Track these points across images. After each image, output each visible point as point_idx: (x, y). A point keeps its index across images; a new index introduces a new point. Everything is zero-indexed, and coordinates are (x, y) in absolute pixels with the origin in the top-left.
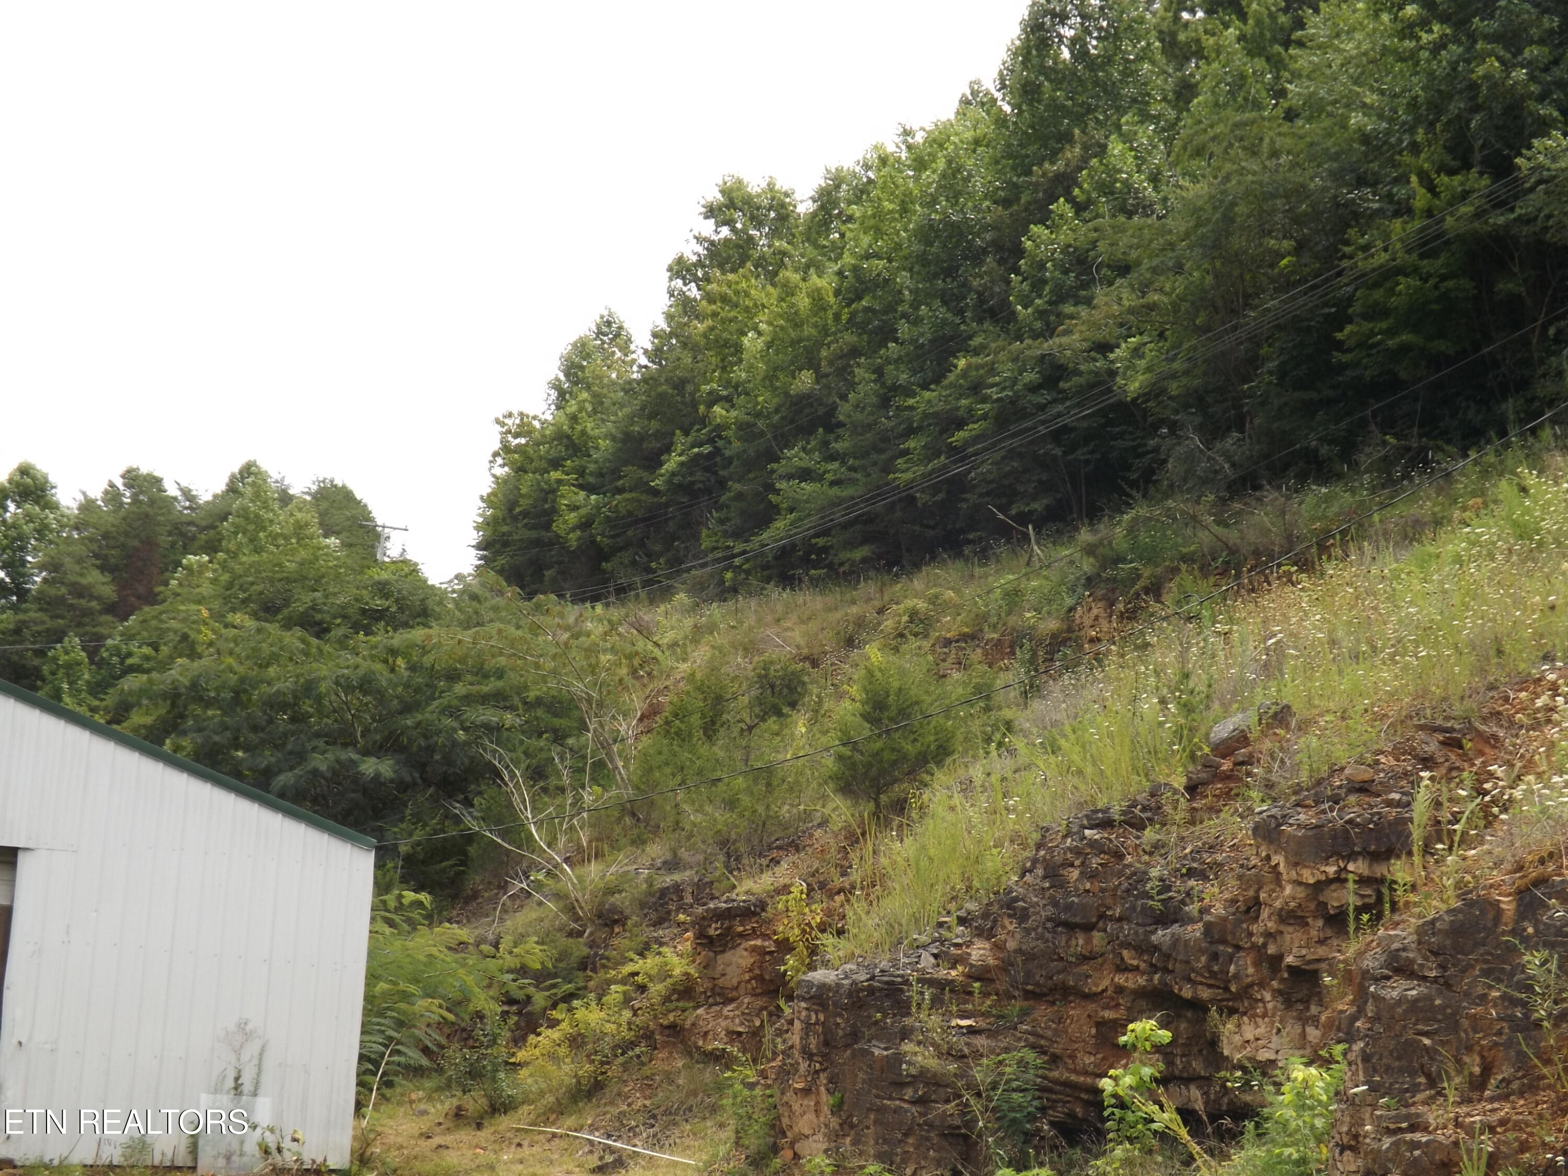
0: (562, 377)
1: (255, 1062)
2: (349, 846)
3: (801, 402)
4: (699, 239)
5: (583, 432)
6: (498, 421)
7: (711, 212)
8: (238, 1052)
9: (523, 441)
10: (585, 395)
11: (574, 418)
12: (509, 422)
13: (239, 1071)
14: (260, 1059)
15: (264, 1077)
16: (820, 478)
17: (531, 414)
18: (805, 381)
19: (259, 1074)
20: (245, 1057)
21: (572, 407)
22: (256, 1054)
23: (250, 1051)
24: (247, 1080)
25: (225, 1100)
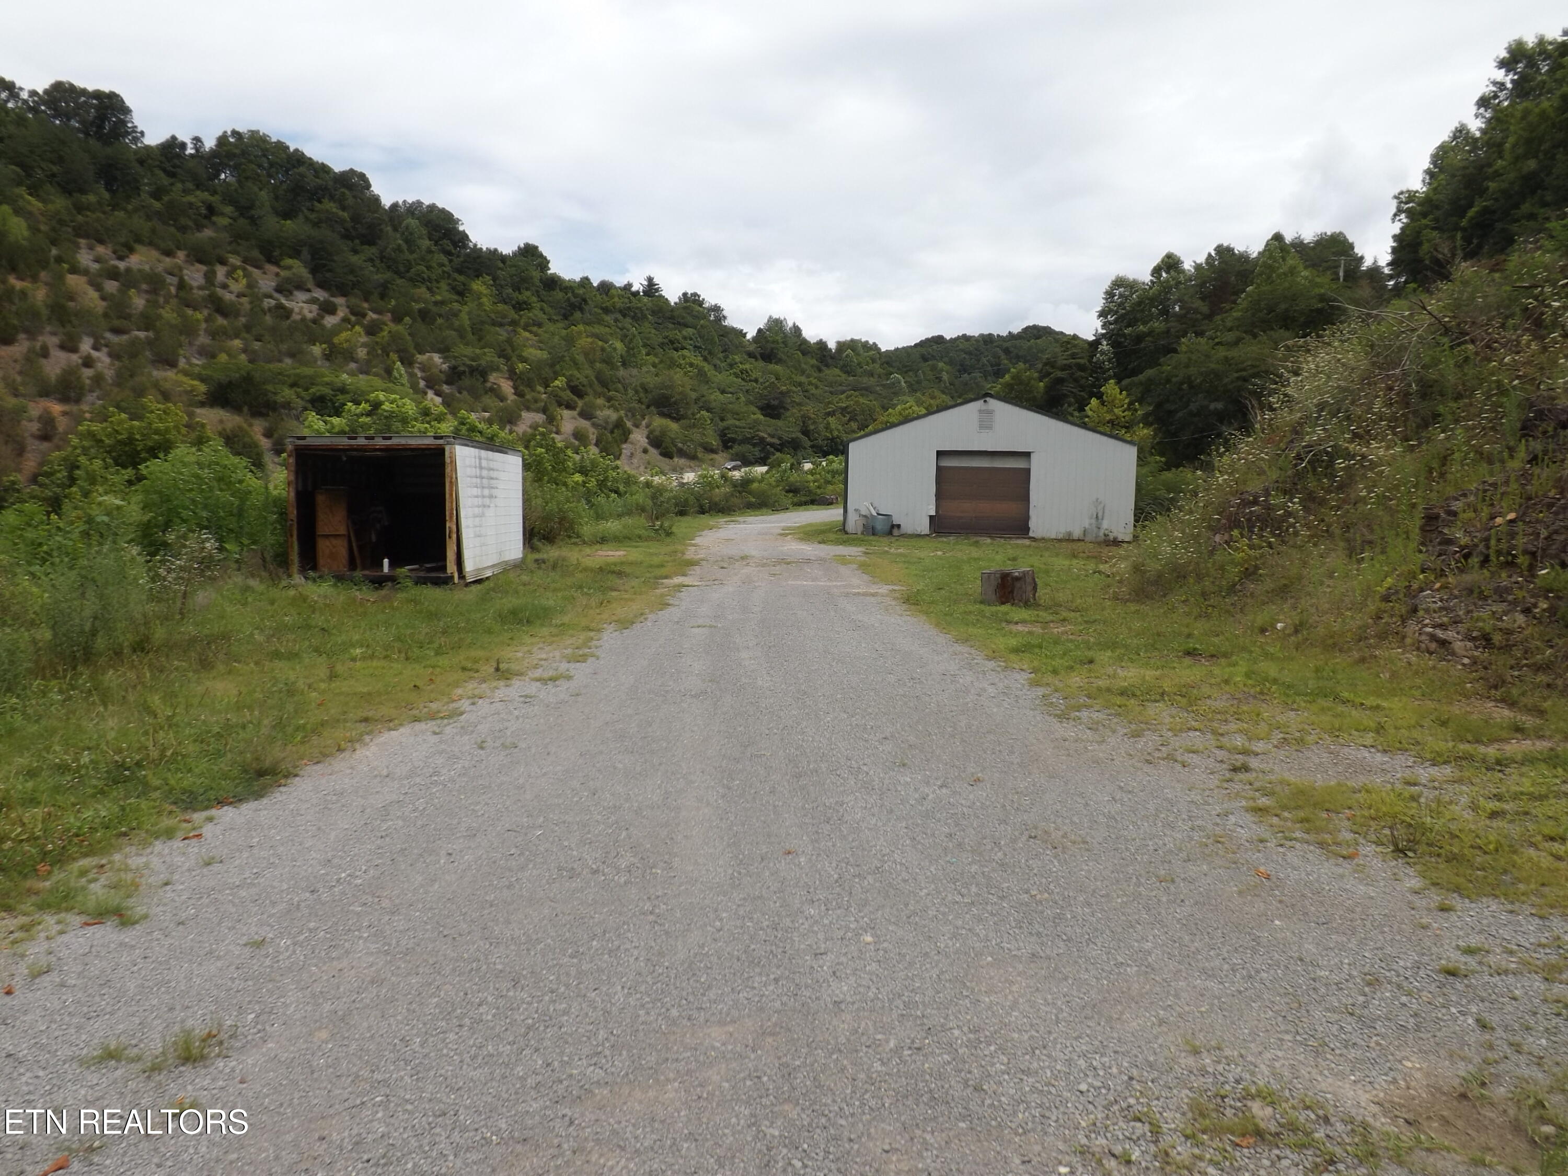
8: (1098, 507)
13: (1098, 513)
14: (1104, 509)
19: (1103, 514)
23: (1100, 507)
24: (1100, 515)
25: (1094, 521)
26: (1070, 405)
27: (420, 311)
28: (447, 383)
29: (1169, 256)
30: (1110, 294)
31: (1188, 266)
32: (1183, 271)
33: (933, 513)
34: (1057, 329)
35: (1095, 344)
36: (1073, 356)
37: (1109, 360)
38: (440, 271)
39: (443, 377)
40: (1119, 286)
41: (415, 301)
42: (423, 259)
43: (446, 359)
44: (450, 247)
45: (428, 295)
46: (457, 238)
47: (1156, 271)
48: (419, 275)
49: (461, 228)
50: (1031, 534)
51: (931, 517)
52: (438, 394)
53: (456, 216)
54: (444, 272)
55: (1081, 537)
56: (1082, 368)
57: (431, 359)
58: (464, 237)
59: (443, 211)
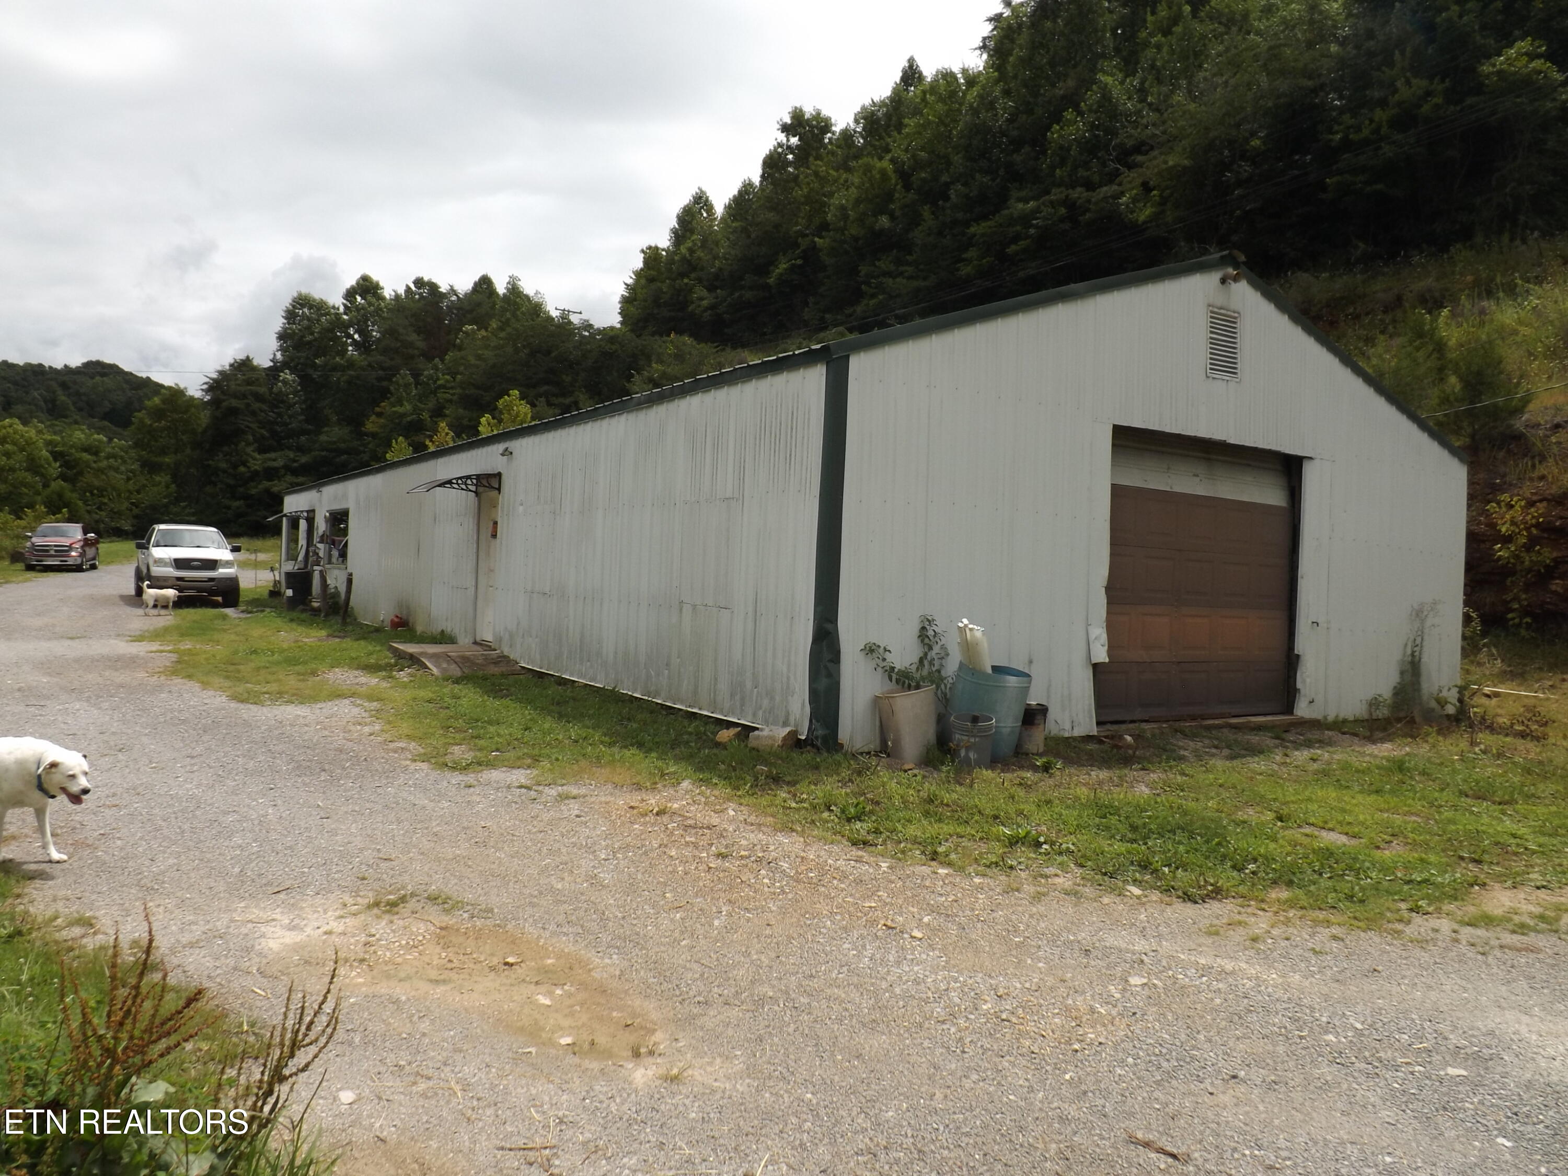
0: (677, 227)
4: (779, 144)
7: (785, 129)
10: (696, 237)
11: (691, 250)
12: (648, 252)
17: (661, 247)
18: (884, 221)
21: (688, 244)
26: (248, 444)
29: (365, 279)
30: (290, 315)
31: (388, 293)
32: (383, 298)
33: (1102, 655)
34: (126, 370)
35: (274, 371)
36: (249, 382)
37: (295, 393)
40: (302, 306)
47: (350, 294)
50: (1299, 710)
51: (1096, 668)
56: (258, 398)
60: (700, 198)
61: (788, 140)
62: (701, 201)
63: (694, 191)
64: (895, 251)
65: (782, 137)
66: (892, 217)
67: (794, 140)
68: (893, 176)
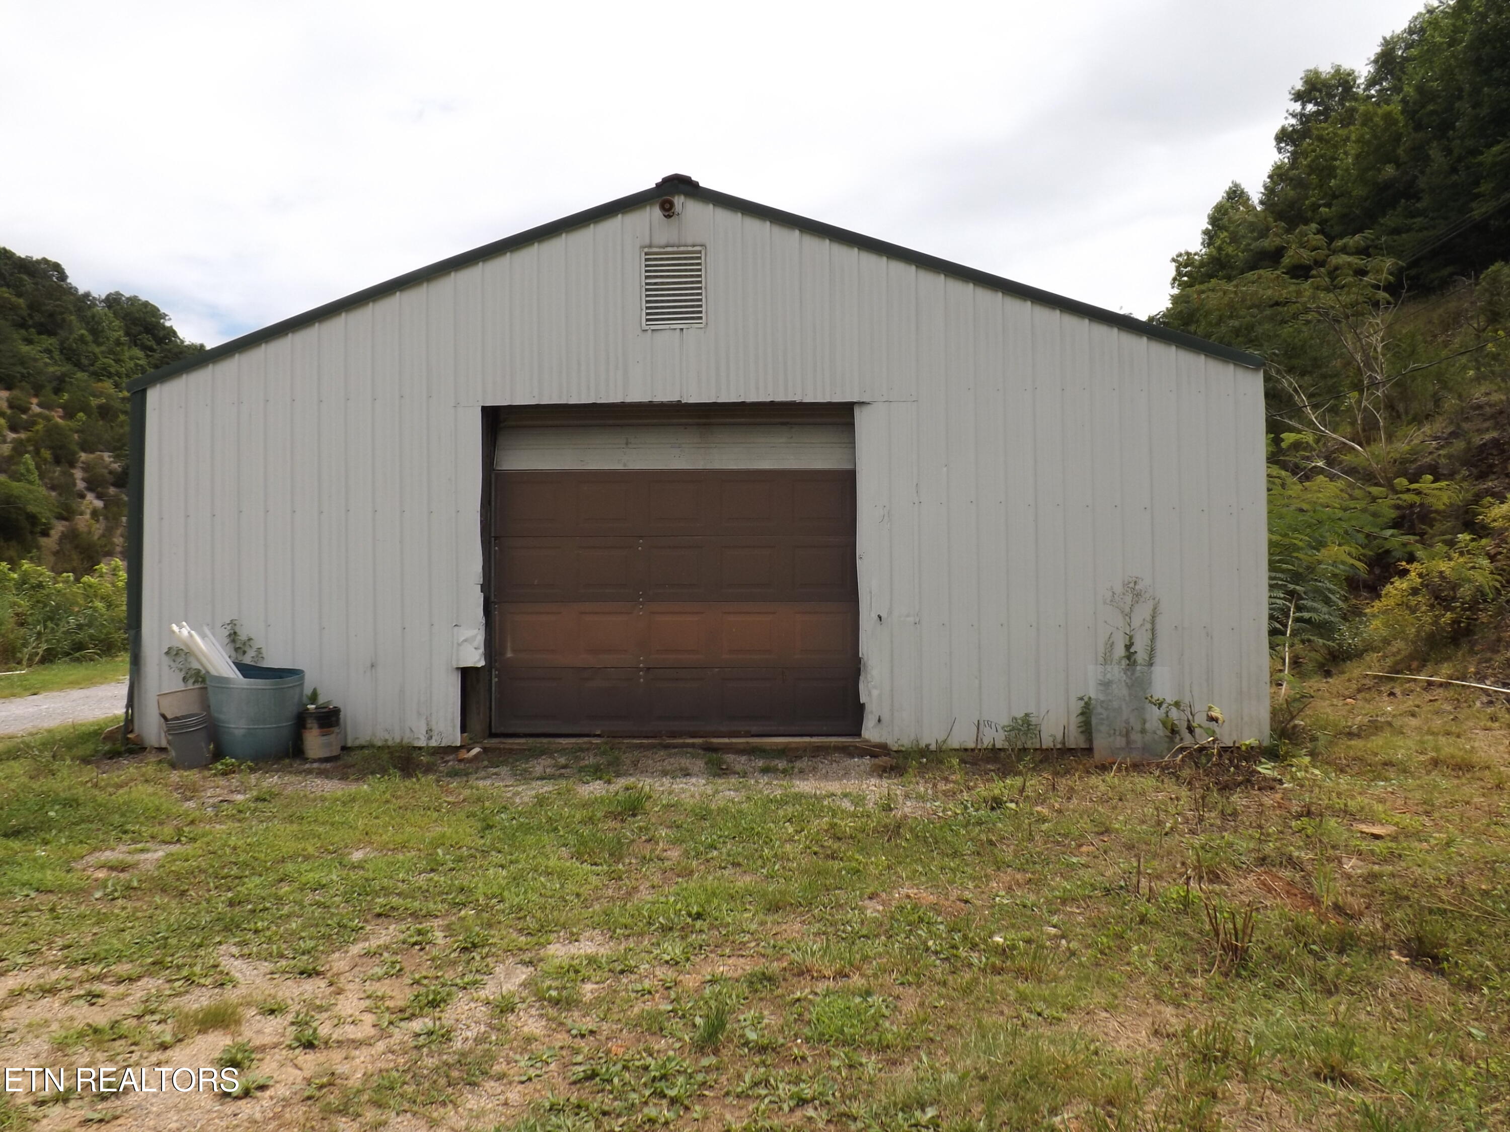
0: (1210, 227)
1: (1148, 626)
2: (1231, 367)
3: (1388, 185)
4: (1294, 115)
5: (1227, 255)
6: (1174, 260)
7: (1299, 97)
8: (1128, 615)
9: (1189, 269)
10: (1226, 234)
11: (1220, 249)
12: (1180, 259)
13: (1131, 638)
14: (1153, 623)
15: (1160, 645)
16: (1409, 230)
17: (1193, 252)
18: (1390, 170)
19: (1153, 639)
20: (1136, 622)
21: (1218, 242)
22: (1149, 618)
23: (1142, 613)
24: (1140, 647)
25: (1116, 672)
27: (100, 407)
28: (115, 485)
33: (475, 658)
38: (132, 364)
39: (110, 478)
41: (94, 396)
42: (111, 352)
43: (117, 457)
44: (152, 343)
45: (112, 391)
46: (161, 334)
48: (104, 369)
49: (168, 324)
50: (871, 732)
51: (466, 673)
52: (99, 497)
53: (163, 310)
54: (136, 365)
55: (1075, 739)
57: (102, 458)
58: (172, 332)
59: (146, 304)
60: (1235, 192)
61: (1303, 108)
62: (1236, 195)
63: (1226, 186)
64: (1403, 201)
65: (1297, 107)
66: (1398, 165)
67: (1310, 108)
68: (1401, 118)
